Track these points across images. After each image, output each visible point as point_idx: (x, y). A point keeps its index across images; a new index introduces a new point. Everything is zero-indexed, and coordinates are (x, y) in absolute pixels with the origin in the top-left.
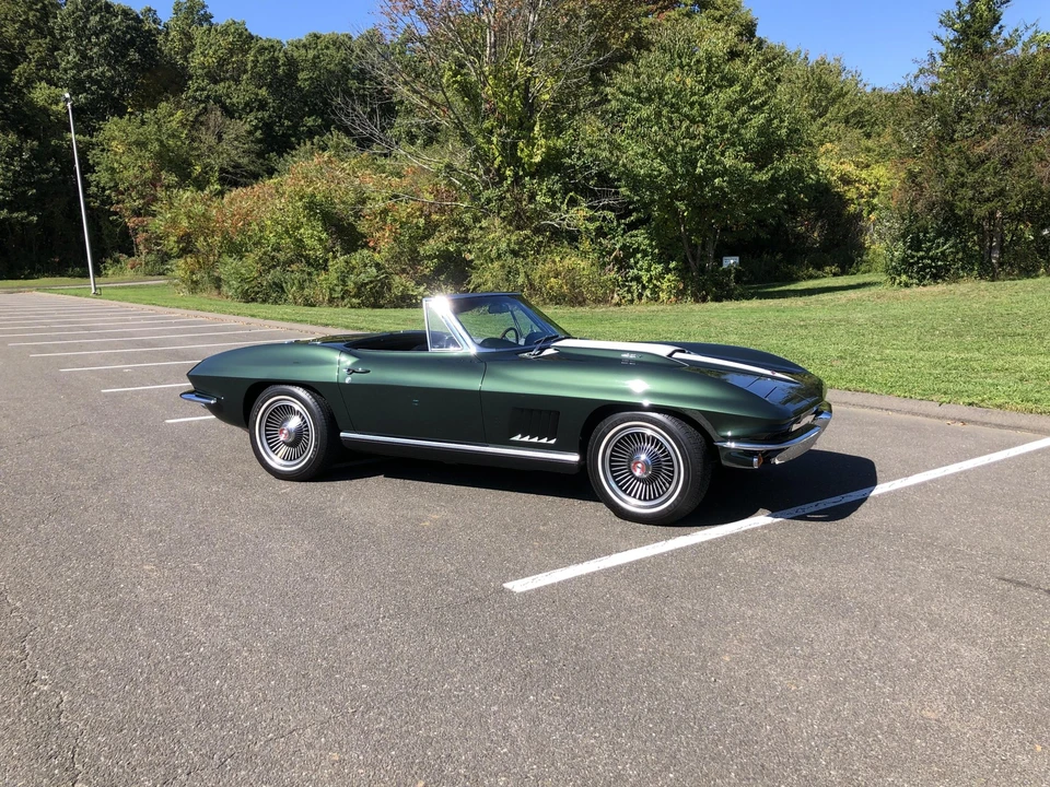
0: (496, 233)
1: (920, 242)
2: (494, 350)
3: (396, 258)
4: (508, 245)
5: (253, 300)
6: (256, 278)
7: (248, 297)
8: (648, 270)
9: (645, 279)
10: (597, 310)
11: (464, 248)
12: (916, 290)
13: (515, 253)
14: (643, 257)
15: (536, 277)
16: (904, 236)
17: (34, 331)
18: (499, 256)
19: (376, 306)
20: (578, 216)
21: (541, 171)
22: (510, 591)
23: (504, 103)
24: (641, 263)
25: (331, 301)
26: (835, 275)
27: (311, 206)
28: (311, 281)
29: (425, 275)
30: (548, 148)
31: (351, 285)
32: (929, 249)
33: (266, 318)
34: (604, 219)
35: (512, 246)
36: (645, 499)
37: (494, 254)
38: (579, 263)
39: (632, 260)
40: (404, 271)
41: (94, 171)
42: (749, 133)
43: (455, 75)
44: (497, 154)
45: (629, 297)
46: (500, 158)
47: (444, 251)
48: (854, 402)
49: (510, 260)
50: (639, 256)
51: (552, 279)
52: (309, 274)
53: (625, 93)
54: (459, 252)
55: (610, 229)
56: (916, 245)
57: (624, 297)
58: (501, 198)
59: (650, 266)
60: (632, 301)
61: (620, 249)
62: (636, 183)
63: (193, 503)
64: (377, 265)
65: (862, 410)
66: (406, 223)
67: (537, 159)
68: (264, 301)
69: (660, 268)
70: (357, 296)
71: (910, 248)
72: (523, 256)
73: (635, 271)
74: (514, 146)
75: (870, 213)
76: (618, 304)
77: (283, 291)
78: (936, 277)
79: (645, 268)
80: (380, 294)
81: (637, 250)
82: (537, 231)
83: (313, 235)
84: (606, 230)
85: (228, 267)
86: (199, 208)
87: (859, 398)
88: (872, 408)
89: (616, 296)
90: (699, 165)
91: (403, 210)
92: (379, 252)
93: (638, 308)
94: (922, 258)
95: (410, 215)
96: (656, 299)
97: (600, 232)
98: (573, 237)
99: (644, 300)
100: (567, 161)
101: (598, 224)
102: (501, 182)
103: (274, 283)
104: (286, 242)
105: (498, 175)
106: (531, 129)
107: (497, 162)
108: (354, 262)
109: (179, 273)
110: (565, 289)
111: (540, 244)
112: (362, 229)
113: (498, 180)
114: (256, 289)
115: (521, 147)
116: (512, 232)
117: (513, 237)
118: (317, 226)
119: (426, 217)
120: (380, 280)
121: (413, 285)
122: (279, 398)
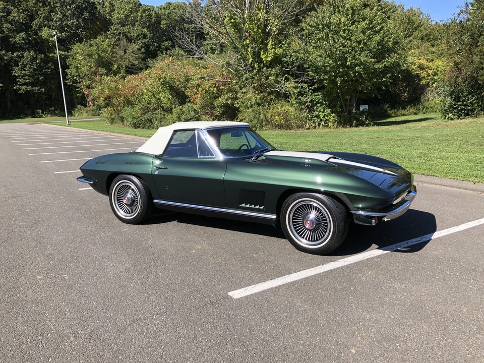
0: (250, 96)
1: (459, 97)
2: (232, 157)
3: (203, 107)
4: (256, 101)
5: (139, 127)
6: (139, 117)
7: (136, 126)
8: (323, 112)
9: (321, 116)
10: (298, 131)
11: (235, 102)
12: (457, 121)
13: (259, 104)
14: (321, 106)
15: (268, 116)
16: (451, 95)
17: (36, 142)
18: (252, 106)
20: (290, 86)
21: (271, 64)
22: (231, 298)
23: (254, 32)
24: (320, 108)
26: (415, 114)
27: (163, 84)
28: (164, 118)
29: (217, 115)
30: (275, 53)
31: (183, 120)
32: (464, 101)
33: (141, 136)
34: (302, 87)
35: (258, 101)
36: (311, 241)
37: (249, 105)
38: (290, 109)
39: (315, 107)
40: (208, 113)
41: (69, 68)
42: (372, 44)
43: (230, 19)
44: (250, 56)
45: (314, 125)
46: (252, 59)
47: (225, 103)
48: (426, 181)
49: (256, 107)
50: (319, 105)
51: (277, 117)
52: (164, 115)
53: (312, 26)
54: (233, 105)
55: (305, 92)
56: (457, 99)
57: (311, 125)
58: (253, 78)
59: (324, 110)
60: (315, 127)
61: (309, 102)
62: (317, 70)
63: (77, 237)
64: (195, 110)
65: (431, 185)
66: (208, 91)
67: (269, 59)
68: (143, 128)
69: (329, 111)
71: (454, 100)
72: (263, 106)
73: (317, 112)
74: (259, 53)
75: (433, 83)
76: (308, 129)
77: (152, 123)
78: (467, 115)
79: (322, 111)
81: (318, 103)
82: (269, 94)
83: (165, 97)
84: (303, 93)
85: (127, 111)
86: (113, 85)
87: (429, 179)
88: (436, 184)
89: (307, 125)
90: (348, 60)
91: (207, 84)
92: (196, 104)
93: (318, 130)
94: (460, 105)
95: (210, 87)
96: (328, 126)
97: (300, 94)
98: (286, 96)
99: (321, 126)
100: (284, 59)
101: (299, 90)
102: (252, 71)
103: (148, 119)
104: (153, 100)
105: (251, 67)
106: (267, 44)
107: (250, 60)
108: (184, 109)
109: (105, 115)
110: (283, 122)
111: (271, 100)
112: (188, 93)
113: (251, 69)
114: (140, 122)
115: (262, 53)
116: (258, 94)
117: (258, 97)
118: (167, 93)
119: (218, 88)
120: (196, 117)
121: (211, 120)
122: (123, 181)
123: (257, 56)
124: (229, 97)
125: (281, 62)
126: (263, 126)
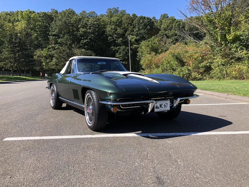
0: (219, 60)
3: (194, 68)
4: (221, 63)
11: (212, 65)
13: (223, 65)
15: (228, 72)
18: (219, 66)
20: (243, 53)
21: (233, 41)
27: (173, 56)
29: (201, 72)
30: (235, 34)
35: (222, 63)
37: (217, 65)
38: (244, 67)
40: (196, 71)
43: (207, 18)
44: (219, 38)
47: (205, 65)
49: (222, 67)
51: (234, 72)
52: (173, 72)
54: (210, 66)
58: (221, 50)
64: (188, 70)
66: (196, 59)
67: (231, 38)
72: (226, 66)
82: (231, 59)
83: (174, 63)
86: (150, 58)
91: (196, 55)
95: (198, 57)
100: (241, 38)
104: (168, 65)
105: (220, 44)
106: (230, 30)
107: (219, 40)
108: (183, 69)
110: (237, 75)
111: (232, 62)
112: (185, 61)
113: (220, 45)
115: (227, 35)
116: (223, 59)
117: (223, 60)
118: (175, 61)
119: (202, 57)
120: (188, 74)
121: (197, 74)
122: (52, 87)
123: (224, 37)
124: (208, 62)
125: (240, 40)
126: (225, 78)
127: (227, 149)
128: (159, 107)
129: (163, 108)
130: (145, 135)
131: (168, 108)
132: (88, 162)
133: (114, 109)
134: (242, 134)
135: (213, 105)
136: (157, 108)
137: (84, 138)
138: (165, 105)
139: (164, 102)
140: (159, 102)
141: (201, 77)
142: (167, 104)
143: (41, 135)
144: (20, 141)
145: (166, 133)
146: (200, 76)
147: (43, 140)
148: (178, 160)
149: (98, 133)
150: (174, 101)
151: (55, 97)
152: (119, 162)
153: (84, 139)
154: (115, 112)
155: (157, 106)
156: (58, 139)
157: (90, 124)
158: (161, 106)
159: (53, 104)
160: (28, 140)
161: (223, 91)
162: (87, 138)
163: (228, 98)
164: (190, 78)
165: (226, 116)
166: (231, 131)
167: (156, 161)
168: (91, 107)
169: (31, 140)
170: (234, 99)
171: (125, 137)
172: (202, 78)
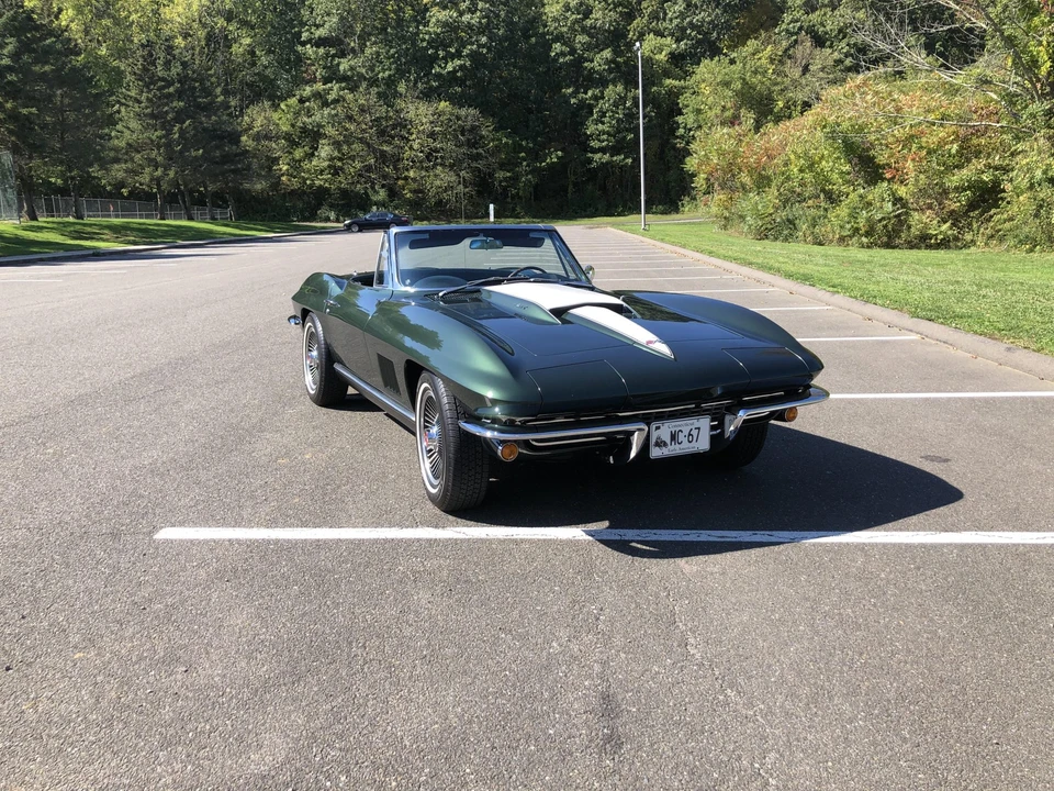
0: (1035, 159)
3: (923, 192)
4: (1045, 172)
5: (765, 237)
6: (771, 215)
7: (762, 235)
11: (1005, 177)
13: (1052, 182)
18: (1031, 187)
19: (889, 245)
25: (842, 239)
27: (832, 136)
28: (825, 217)
29: (953, 210)
31: (862, 223)
37: (1025, 183)
40: (930, 207)
41: (681, 114)
47: (975, 181)
49: (1045, 191)
52: (826, 210)
54: (996, 184)
64: (897, 200)
66: (935, 150)
68: (776, 239)
70: (867, 234)
77: (796, 228)
80: (896, 232)
83: (836, 167)
85: (750, 202)
86: (729, 145)
91: (931, 140)
95: (942, 143)
103: (788, 220)
104: (808, 176)
105: (1049, 85)
108: (870, 197)
109: (714, 210)
112: (881, 159)
114: (769, 226)
118: (838, 158)
119: (964, 142)
120: (895, 216)
121: (935, 222)
122: (309, 324)
124: (989, 166)
127: (875, 605)
128: (668, 441)
129: (681, 446)
130: (616, 535)
131: (703, 444)
132: (407, 631)
133: (507, 451)
134: (963, 547)
135: (927, 399)
136: (660, 444)
137: (409, 540)
138: (690, 435)
139: (685, 425)
140: (666, 425)
141: (950, 232)
142: (699, 429)
143: (272, 523)
144: (206, 542)
145: (688, 532)
146: (945, 227)
147: (277, 542)
148: (692, 641)
149: (459, 520)
150: (728, 418)
151: (321, 361)
152: (503, 635)
153: (409, 542)
154: (512, 458)
155: (659, 438)
156: (325, 542)
157: (434, 487)
158: (674, 437)
159: (314, 387)
160: (229, 540)
161: (1002, 326)
162: (418, 540)
163: (1006, 364)
164: (900, 237)
165: (947, 460)
166: (930, 530)
167: (618, 641)
168: (435, 430)
169: (239, 542)
170: (1030, 371)
171: (544, 540)
172: (956, 239)
